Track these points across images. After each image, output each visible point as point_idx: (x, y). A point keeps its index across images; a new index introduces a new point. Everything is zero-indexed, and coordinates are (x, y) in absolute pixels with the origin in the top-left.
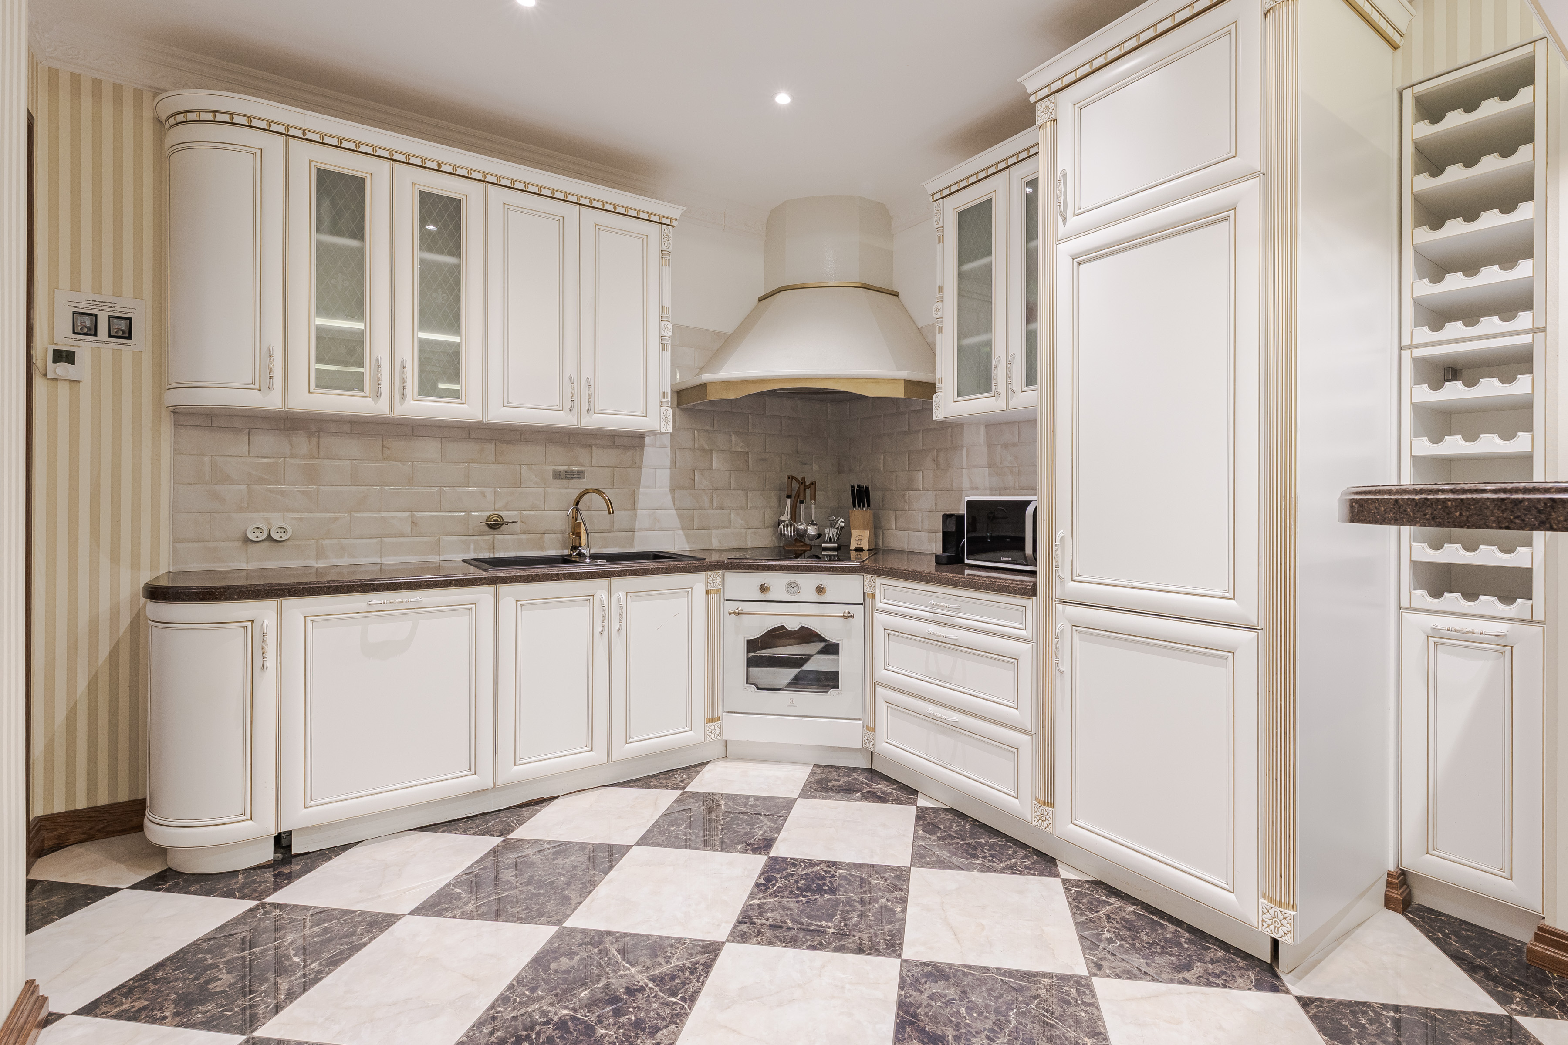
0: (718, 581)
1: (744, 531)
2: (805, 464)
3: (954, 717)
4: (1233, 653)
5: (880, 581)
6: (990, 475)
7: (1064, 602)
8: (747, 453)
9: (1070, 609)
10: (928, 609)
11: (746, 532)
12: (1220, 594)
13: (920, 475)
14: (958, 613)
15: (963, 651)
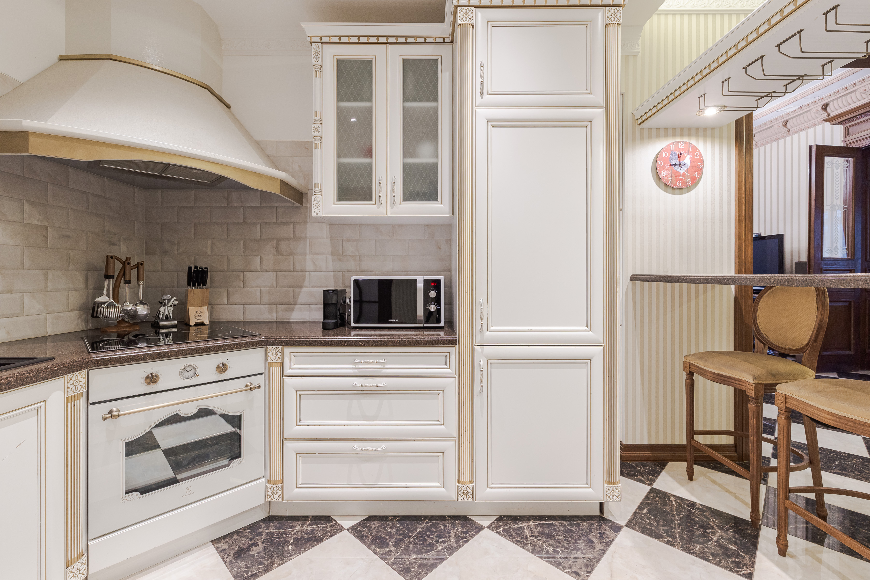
0: (81, 384)
1: (42, 317)
2: (114, 244)
3: (383, 446)
4: (590, 360)
5: (288, 350)
6: (333, 261)
7: (478, 345)
8: (46, 228)
9: (486, 349)
10: (351, 367)
11: (46, 318)
12: (584, 329)
13: (258, 259)
14: (384, 365)
15: (389, 394)
